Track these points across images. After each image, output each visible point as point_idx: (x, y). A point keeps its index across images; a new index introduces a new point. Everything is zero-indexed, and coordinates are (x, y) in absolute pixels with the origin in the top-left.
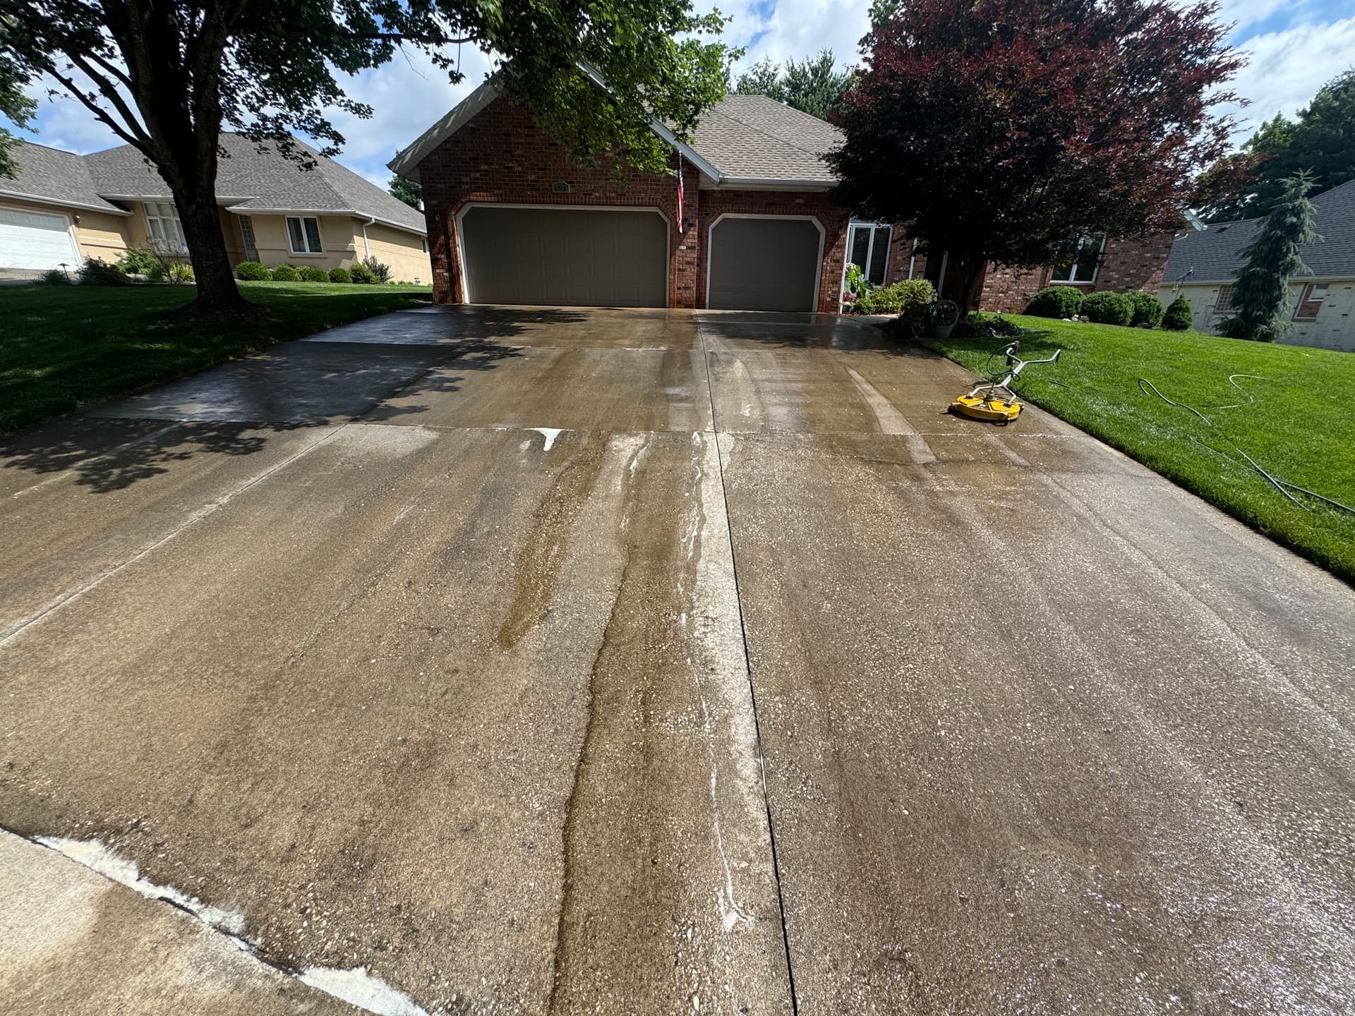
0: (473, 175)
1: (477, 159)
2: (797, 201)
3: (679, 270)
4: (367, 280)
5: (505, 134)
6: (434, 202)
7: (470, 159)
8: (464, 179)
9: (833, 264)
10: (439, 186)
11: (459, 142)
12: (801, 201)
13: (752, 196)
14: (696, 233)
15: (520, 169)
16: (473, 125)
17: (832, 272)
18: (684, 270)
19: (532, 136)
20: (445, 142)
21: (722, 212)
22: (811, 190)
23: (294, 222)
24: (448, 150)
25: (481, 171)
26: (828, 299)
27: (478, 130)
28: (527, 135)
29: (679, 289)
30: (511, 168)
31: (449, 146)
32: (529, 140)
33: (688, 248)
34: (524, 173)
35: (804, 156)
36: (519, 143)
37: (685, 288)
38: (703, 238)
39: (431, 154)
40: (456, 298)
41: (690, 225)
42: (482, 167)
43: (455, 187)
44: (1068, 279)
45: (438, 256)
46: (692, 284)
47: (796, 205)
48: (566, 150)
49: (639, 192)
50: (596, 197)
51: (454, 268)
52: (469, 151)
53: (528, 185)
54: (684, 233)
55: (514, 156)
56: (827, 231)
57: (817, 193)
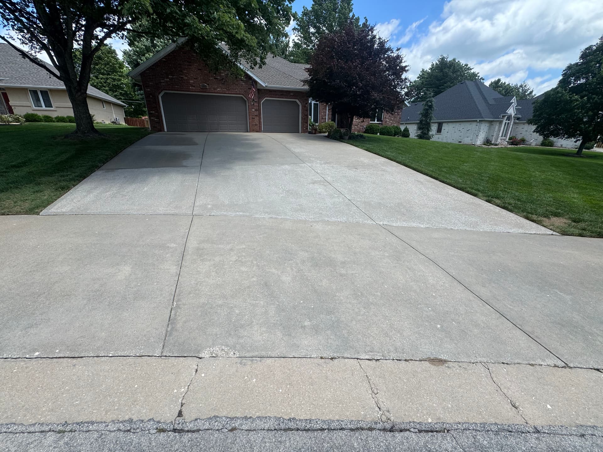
0: (166, 79)
1: (167, 73)
3: (253, 118)
5: (179, 64)
6: (149, 90)
7: (164, 73)
8: (162, 81)
9: (305, 116)
10: (150, 83)
13: (275, 92)
14: (257, 105)
15: (186, 78)
16: (164, 60)
18: (254, 118)
20: (152, 65)
21: (265, 97)
22: (295, 90)
23: (34, 92)
24: (154, 69)
25: (169, 78)
26: (305, 129)
27: (167, 62)
28: (188, 65)
29: (253, 125)
30: (182, 77)
31: (154, 67)
32: (190, 67)
33: (255, 110)
34: (188, 80)
35: (291, 78)
36: (185, 68)
37: (255, 125)
38: (259, 106)
39: (146, 70)
40: (161, 129)
41: (255, 102)
42: (170, 77)
43: (158, 84)
44: (375, 121)
45: (151, 112)
46: (258, 123)
47: (291, 95)
48: (205, 72)
49: (235, 89)
50: (219, 91)
51: (160, 117)
52: (164, 70)
53: (191, 85)
54: (253, 104)
55: (183, 73)
56: (302, 105)
57: (298, 92)
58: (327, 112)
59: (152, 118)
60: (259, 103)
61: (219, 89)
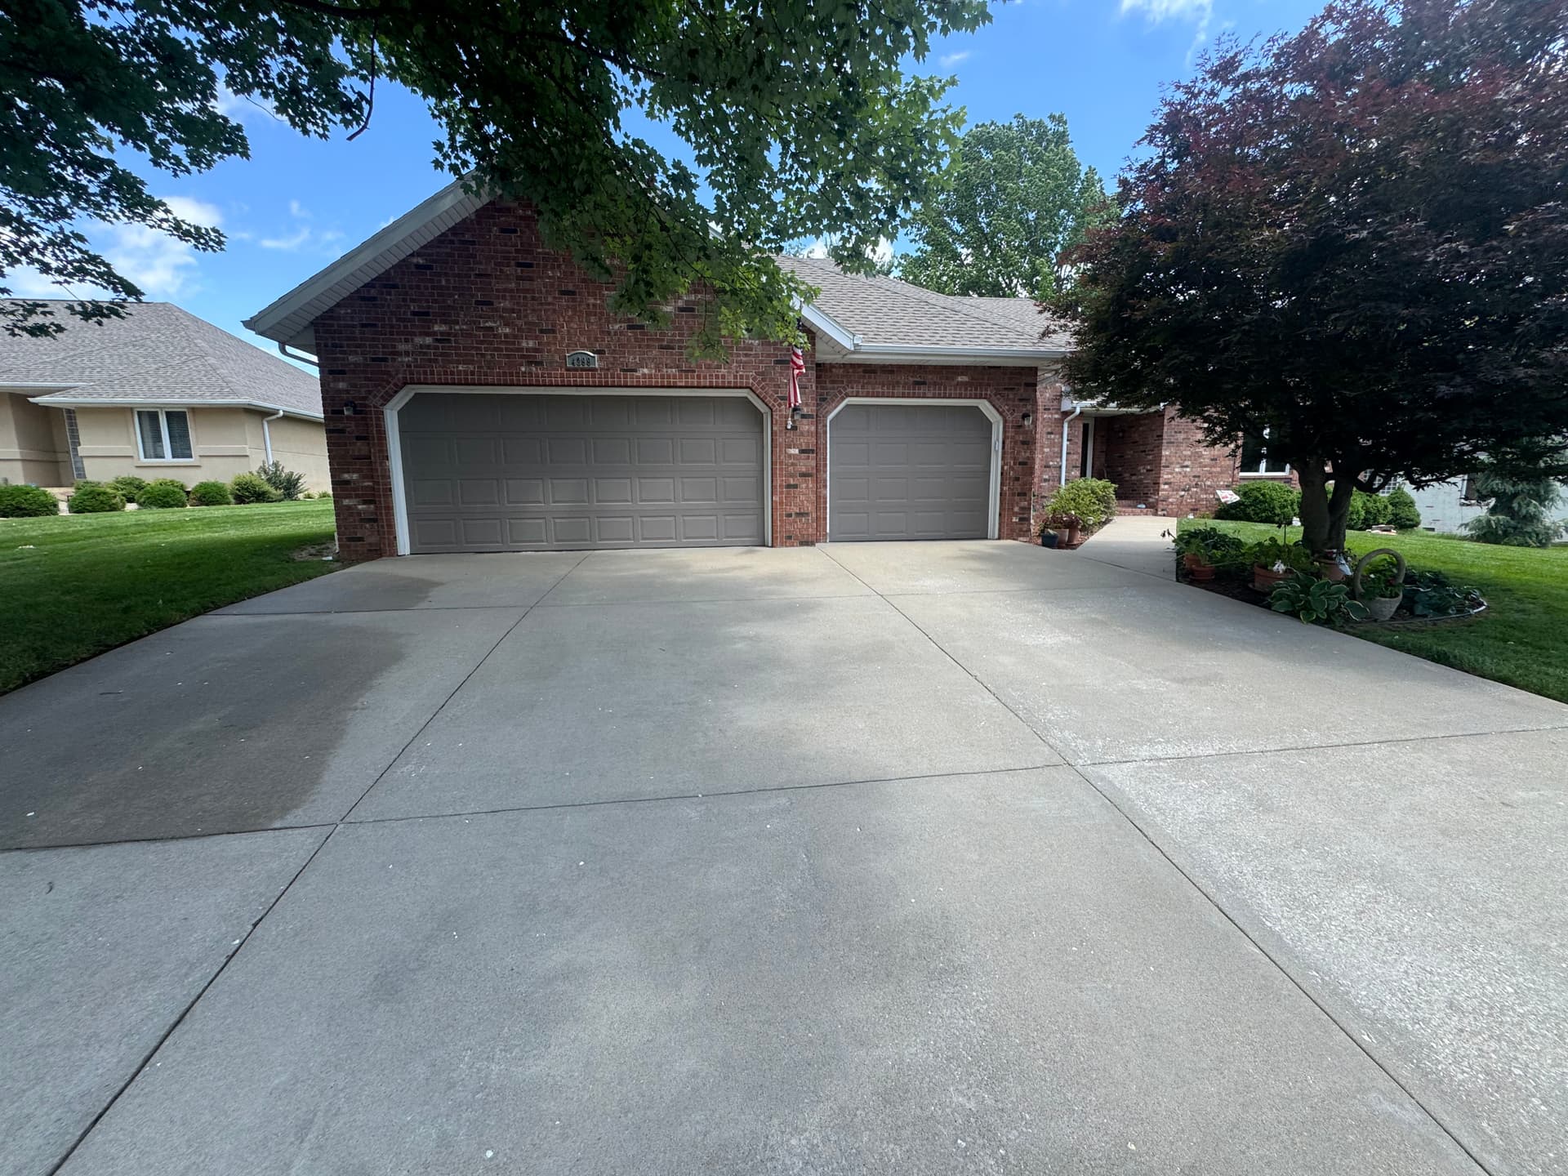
0: (418, 340)
1: (427, 314)
2: (960, 379)
3: (789, 486)
4: (261, 497)
5: (479, 275)
6: (342, 385)
7: (414, 314)
8: (402, 347)
9: (1018, 468)
10: (352, 359)
11: (395, 286)
12: (965, 379)
13: (892, 372)
14: (813, 428)
15: (508, 330)
16: (420, 260)
18: (795, 486)
19: (531, 279)
20: (366, 286)
21: (847, 396)
22: (979, 361)
23: (149, 418)
24: (374, 299)
25: (435, 333)
26: (1015, 519)
27: (429, 267)
28: (519, 278)
29: (790, 515)
30: (491, 328)
31: (373, 293)
32: (527, 285)
33: (802, 451)
34: (515, 337)
35: (957, 318)
36: (505, 290)
37: (799, 514)
38: (819, 435)
39: (338, 305)
40: (383, 548)
41: (803, 416)
42: (436, 328)
43: (384, 360)
44: (1257, 471)
45: (346, 476)
46: (810, 508)
47: (958, 384)
48: (592, 301)
49: (719, 367)
50: (644, 375)
51: (379, 495)
52: (413, 301)
53: (523, 357)
54: (794, 428)
55: (497, 310)
56: (1005, 422)
57: (990, 367)
58: (1065, 443)
59: (346, 502)
60: (818, 419)
61: (646, 371)
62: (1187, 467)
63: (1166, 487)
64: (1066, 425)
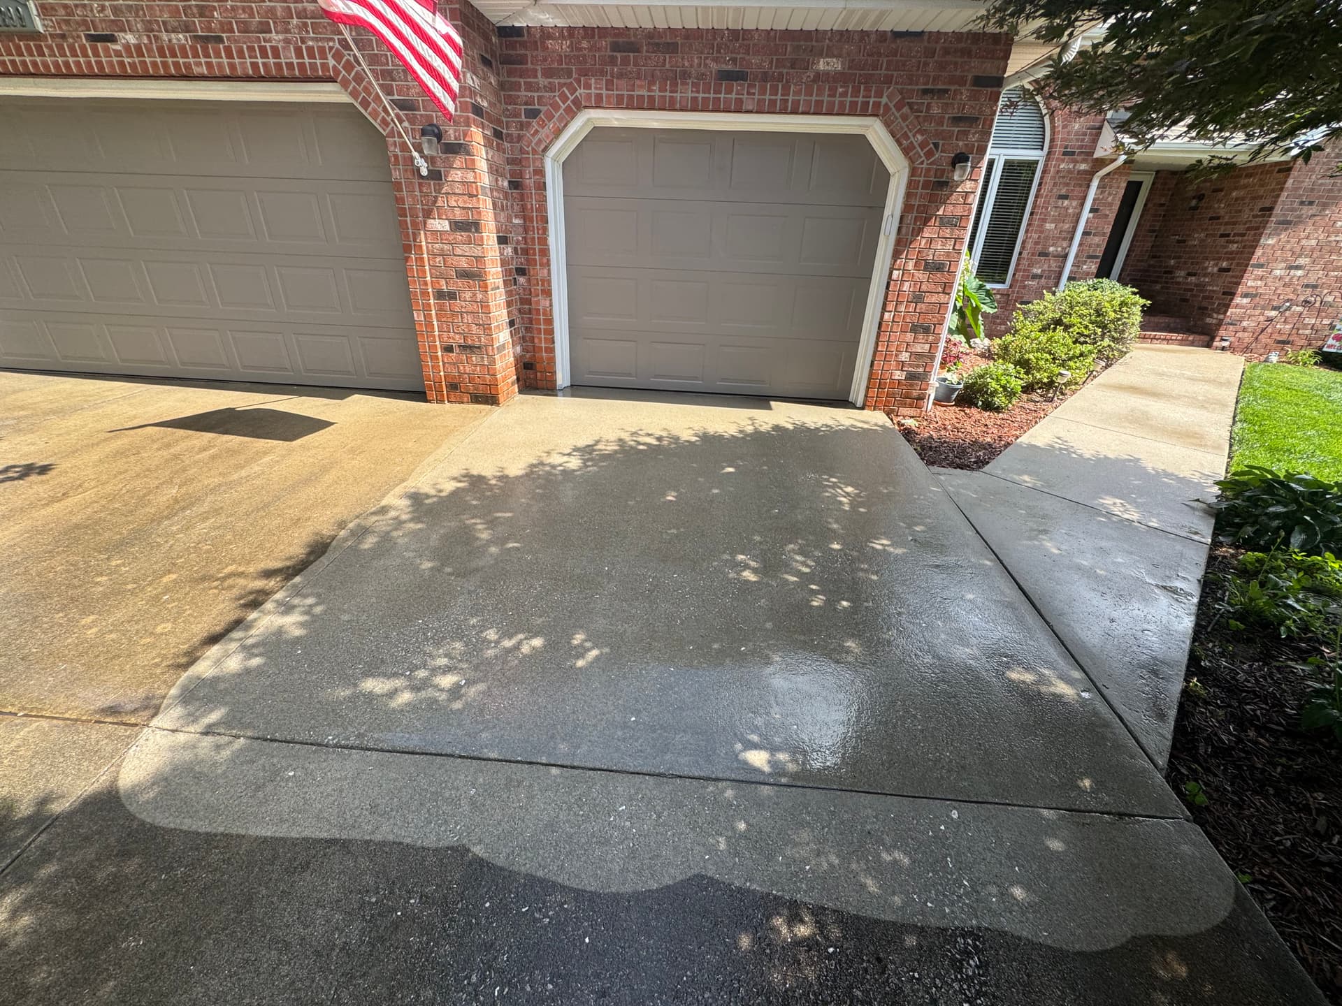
2: (822, 65)
3: (440, 295)
9: (921, 275)
12: (833, 64)
13: (671, 48)
17: (917, 299)
21: (579, 106)
26: (899, 375)
37: (466, 348)
41: (449, 149)
46: (483, 338)
47: (818, 77)
49: (264, 28)
50: (129, 48)
54: (435, 175)
56: (913, 172)
57: (897, 35)
62: (1298, 267)
63: (1245, 301)
64: (1095, 183)
